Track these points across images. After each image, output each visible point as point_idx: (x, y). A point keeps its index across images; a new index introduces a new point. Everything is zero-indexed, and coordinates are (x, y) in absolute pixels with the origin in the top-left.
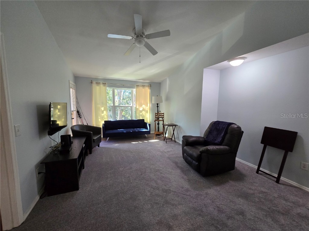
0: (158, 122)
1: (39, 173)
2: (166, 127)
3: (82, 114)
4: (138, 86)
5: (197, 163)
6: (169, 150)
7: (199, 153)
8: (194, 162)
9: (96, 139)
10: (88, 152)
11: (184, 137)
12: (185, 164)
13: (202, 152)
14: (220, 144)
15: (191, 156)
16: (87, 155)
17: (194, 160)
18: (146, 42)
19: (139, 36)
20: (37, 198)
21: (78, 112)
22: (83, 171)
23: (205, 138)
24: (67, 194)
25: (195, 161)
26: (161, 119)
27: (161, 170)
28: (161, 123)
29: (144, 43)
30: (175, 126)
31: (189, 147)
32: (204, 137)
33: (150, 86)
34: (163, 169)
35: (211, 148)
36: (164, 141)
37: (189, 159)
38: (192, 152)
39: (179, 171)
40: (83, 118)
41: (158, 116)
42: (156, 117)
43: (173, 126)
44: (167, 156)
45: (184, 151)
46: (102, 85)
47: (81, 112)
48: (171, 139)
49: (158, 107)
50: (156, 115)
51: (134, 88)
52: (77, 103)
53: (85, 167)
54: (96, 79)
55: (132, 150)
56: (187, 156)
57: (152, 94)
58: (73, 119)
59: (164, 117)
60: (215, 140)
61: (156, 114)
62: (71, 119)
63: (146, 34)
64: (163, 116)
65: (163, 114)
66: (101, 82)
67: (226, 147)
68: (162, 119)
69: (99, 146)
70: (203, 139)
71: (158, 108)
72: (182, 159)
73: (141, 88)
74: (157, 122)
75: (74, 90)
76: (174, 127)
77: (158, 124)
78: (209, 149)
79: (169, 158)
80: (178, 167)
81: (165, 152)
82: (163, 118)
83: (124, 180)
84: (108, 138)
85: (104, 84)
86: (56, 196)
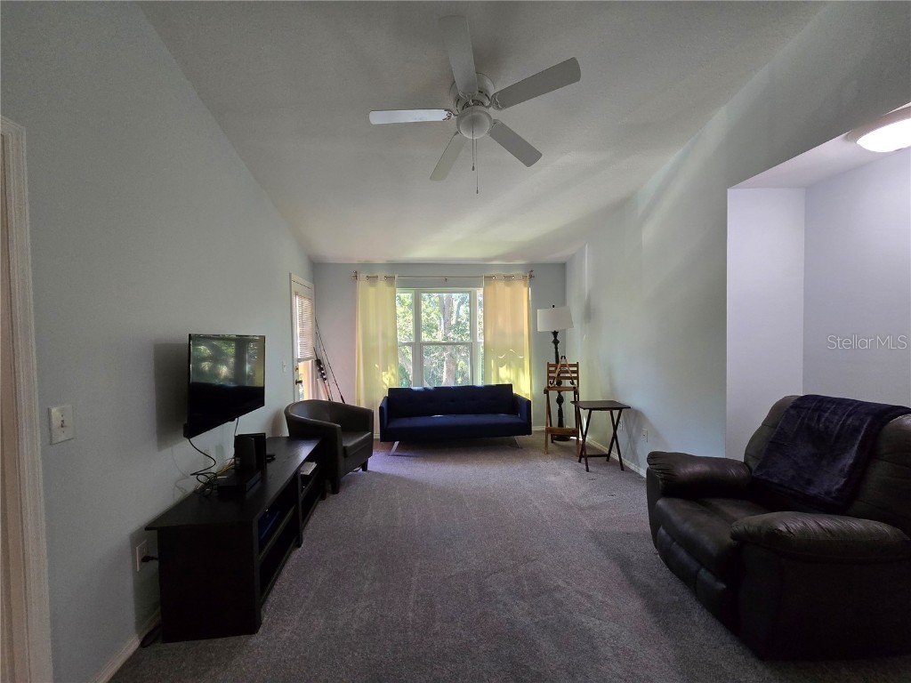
0: (559, 392)
1: (145, 559)
2: (584, 413)
3: (327, 368)
4: (489, 278)
5: (721, 586)
6: (598, 499)
7: (730, 541)
8: (705, 575)
9: (352, 447)
10: (329, 487)
11: (653, 457)
12: (664, 573)
13: (743, 541)
14: (839, 505)
15: (690, 545)
16: (323, 498)
17: (702, 565)
18: (495, 122)
19: (469, 103)
20: (133, 643)
21: (318, 362)
22: (296, 556)
23: (754, 468)
24: (218, 643)
25: (708, 569)
26: (567, 383)
27: (557, 588)
28: (569, 396)
29: (487, 126)
30: (620, 409)
31: (678, 501)
32: (745, 463)
33: (531, 277)
34: (568, 583)
35: (791, 523)
36: (580, 461)
37: (683, 555)
38: (692, 530)
39: (635, 605)
40: (331, 381)
41: (558, 375)
42: (549, 378)
43: (611, 409)
44: (589, 525)
45: (657, 519)
46: (382, 284)
47: (326, 363)
48: (608, 456)
49: (556, 342)
50: (549, 372)
51: (479, 286)
52: (317, 336)
53: (304, 541)
54: (368, 266)
55: (464, 490)
56: (669, 539)
57: (536, 303)
58: (301, 382)
59: (577, 378)
60: (809, 482)
61: (549, 365)
62: (291, 383)
63: (492, 91)
64: (573, 372)
65: (577, 365)
66: (381, 274)
67: (884, 528)
68: (572, 383)
69: (364, 467)
70: (743, 472)
71: (556, 348)
72: (651, 546)
73: (500, 285)
74: (554, 395)
75: (306, 302)
76: (616, 413)
77: (560, 400)
78: (782, 528)
79: (595, 537)
80: (632, 582)
81: (581, 509)
82: (575, 381)
83: (410, 614)
84: (397, 443)
85: (390, 279)
86: (183, 645)
